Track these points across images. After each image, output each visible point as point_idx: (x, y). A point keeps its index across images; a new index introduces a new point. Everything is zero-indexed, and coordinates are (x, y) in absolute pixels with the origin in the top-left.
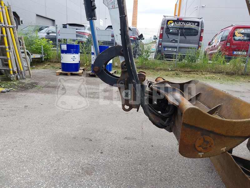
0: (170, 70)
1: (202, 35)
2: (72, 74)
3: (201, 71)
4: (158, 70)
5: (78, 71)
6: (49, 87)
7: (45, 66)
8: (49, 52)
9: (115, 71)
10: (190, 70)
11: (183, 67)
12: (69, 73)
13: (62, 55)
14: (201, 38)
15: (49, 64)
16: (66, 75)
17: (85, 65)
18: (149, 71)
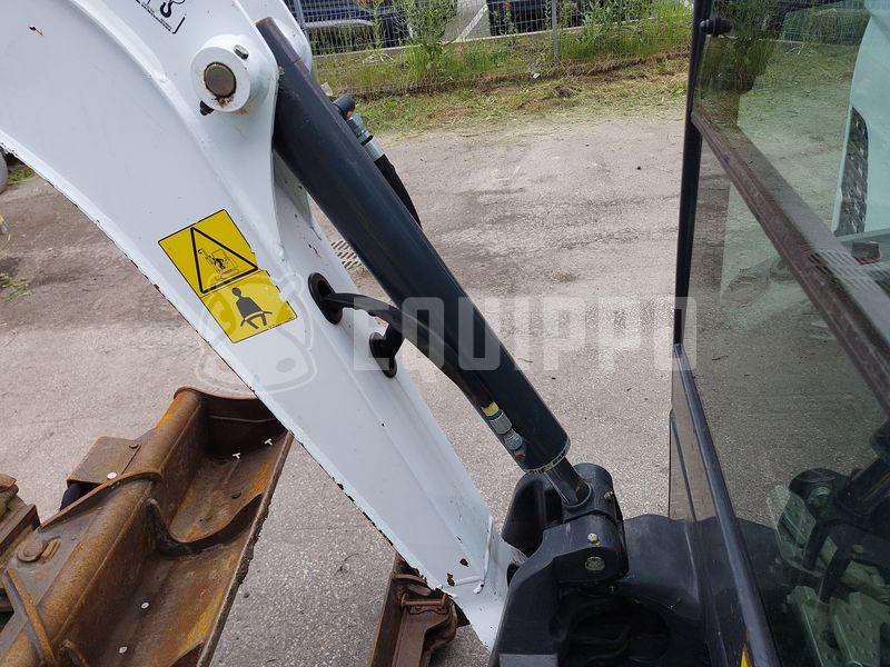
0: (536, 76)
3: (659, 60)
4: (488, 88)
10: (612, 63)
11: (585, 55)
18: (454, 98)
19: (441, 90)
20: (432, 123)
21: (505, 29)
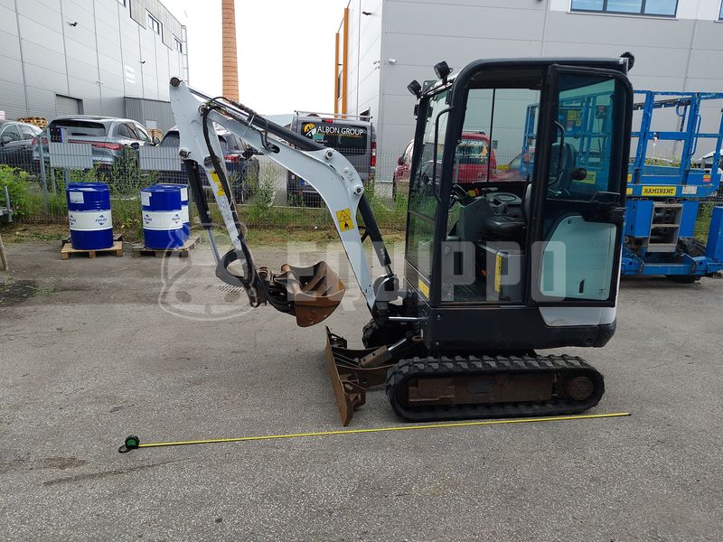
0: (316, 228)
1: (374, 154)
2: (99, 254)
4: (291, 230)
5: (111, 245)
6: (65, 289)
7: (17, 233)
8: (23, 201)
9: (197, 238)
12: (92, 252)
13: (70, 213)
14: (373, 160)
15: (25, 230)
16: (86, 255)
17: (123, 226)
18: (273, 233)
19: (265, 228)
20: (262, 242)
21: (300, 204)
